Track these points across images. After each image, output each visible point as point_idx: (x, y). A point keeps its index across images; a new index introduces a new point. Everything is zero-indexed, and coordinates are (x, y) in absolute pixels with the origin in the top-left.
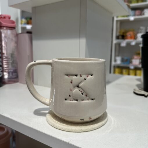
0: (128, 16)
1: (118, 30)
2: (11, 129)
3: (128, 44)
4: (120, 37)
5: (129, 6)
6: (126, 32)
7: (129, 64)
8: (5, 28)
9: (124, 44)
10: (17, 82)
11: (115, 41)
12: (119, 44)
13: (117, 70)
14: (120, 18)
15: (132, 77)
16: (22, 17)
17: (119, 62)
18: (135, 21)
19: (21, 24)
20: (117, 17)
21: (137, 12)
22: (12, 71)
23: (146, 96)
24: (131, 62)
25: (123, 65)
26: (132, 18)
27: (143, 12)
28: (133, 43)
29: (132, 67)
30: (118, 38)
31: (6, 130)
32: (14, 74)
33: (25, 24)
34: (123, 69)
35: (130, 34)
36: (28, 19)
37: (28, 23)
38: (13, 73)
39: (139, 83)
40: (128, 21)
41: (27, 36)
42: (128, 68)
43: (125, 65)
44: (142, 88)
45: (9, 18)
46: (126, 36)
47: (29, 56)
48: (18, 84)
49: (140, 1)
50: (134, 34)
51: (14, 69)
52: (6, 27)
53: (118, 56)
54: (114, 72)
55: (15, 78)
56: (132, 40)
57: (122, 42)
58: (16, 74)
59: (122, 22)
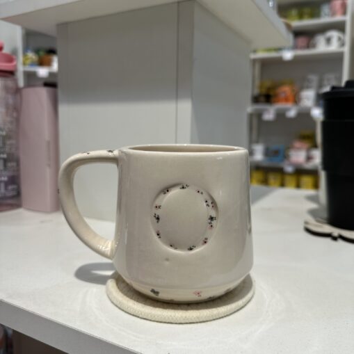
0: (279, 49)
1: (257, 82)
3: (281, 115)
4: (262, 99)
5: (288, 26)
6: (275, 86)
7: (282, 161)
9: (270, 114)
10: (18, 206)
11: (250, 108)
12: (259, 115)
13: (257, 175)
14: (261, 55)
16: (26, 49)
17: (259, 156)
18: (296, 61)
19: (24, 64)
20: (255, 52)
22: (5, 179)
23: (335, 239)
24: (286, 157)
25: (267, 164)
26: (288, 55)
28: (292, 113)
29: (289, 169)
30: (256, 100)
32: (10, 187)
33: (33, 64)
34: (269, 173)
35: (284, 92)
36: (42, 53)
37: (41, 63)
38: (7, 184)
39: (313, 206)
40: (279, 62)
41: (43, 93)
42: (280, 171)
43: (274, 163)
44: (322, 219)
45: (1, 48)
46: (276, 95)
47: (49, 143)
50: (293, 90)
51: (11, 174)
53: (257, 142)
55: (13, 197)
56: (289, 105)
57: (266, 110)
58: (14, 187)
59: (265, 64)
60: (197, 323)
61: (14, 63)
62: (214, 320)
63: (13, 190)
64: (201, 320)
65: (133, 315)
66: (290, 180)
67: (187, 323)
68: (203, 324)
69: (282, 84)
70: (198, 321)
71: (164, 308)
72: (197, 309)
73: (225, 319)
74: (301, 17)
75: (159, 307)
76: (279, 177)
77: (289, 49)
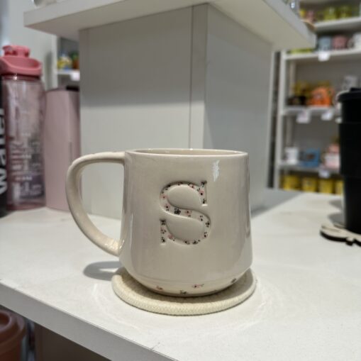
0: (315, 50)
1: (292, 84)
2: (25, 319)
3: (316, 118)
4: (297, 101)
6: (310, 89)
7: (318, 166)
8: (16, 78)
9: (304, 117)
10: (42, 205)
11: (282, 111)
12: (293, 118)
13: (290, 181)
14: (296, 56)
16: (60, 52)
17: (293, 160)
18: (333, 61)
19: (59, 68)
20: (289, 52)
21: (339, 40)
22: (30, 178)
23: (350, 243)
24: (321, 161)
25: (301, 168)
26: (324, 56)
27: (350, 41)
28: (328, 116)
29: (325, 174)
30: (290, 102)
31: (11, 320)
33: (67, 68)
34: (303, 178)
35: (320, 94)
36: (75, 57)
37: (75, 67)
38: (31, 183)
39: (336, 211)
40: (315, 62)
41: (66, 96)
42: (315, 176)
43: (309, 167)
44: (340, 223)
45: (27, 54)
46: (311, 97)
47: (71, 144)
48: (44, 210)
49: (344, 15)
50: (330, 92)
51: (36, 174)
52: (19, 75)
53: (292, 146)
54: (282, 186)
55: (35, 197)
56: (324, 108)
57: (301, 112)
58: (39, 186)
59: (300, 66)
60: (191, 315)
61: (39, 68)
62: (208, 314)
63: (37, 189)
64: (195, 313)
65: (133, 306)
66: (326, 186)
67: (181, 315)
68: (197, 317)
69: (317, 86)
70: (192, 314)
71: (161, 300)
72: (192, 302)
73: (219, 314)
74: (338, 16)
75: (157, 299)
76: (314, 182)
77: (325, 50)
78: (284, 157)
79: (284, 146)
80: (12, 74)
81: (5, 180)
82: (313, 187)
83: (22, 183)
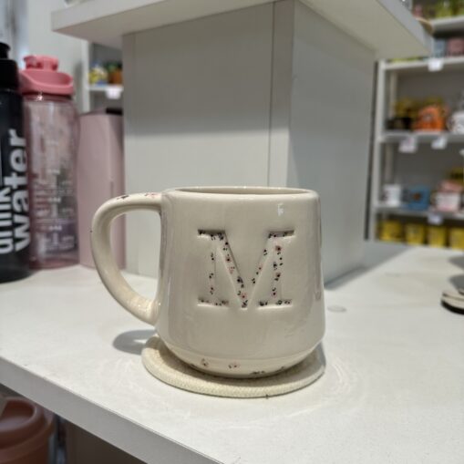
1: (393, 102)
3: (424, 146)
4: (399, 123)
5: (427, 27)
6: (418, 107)
7: (426, 208)
8: (40, 98)
9: (409, 144)
10: (75, 261)
11: (380, 137)
12: (394, 145)
13: (390, 228)
14: (398, 64)
15: (436, 251)
16: (93, 63)
17: (394, 201)
18: (447, 71)
19: (91, 82)
20: (389, 61)
21: (455, 44)
22: (60, 228)
24: (431, 202)
25: (402, 212)
26: (436, 64)
28: (440, 144)
29: (436, 220)
30: (390, 125)
31: (36, 411)
32: (65, 239)
33: (101, 82)
35: (430, 114)
36: (112, 68)
37: (112, 81)
38: (61, 234)
39: (458, 271)
40: (424, 73)
42: (423, 222)
43: (415, 210)
45: (55, 67)
46: (418, 119)
48: (77, 268)
50: (443, 112)
51: (66, 222)
52: (45, 94)
53: (392, 182)
54: (379, 235)
55: (69, 251)
56: (436, 132)
57: (404, 138)
58: (71, 238)
59: (403, 78)
63: (69, 241)
66: (437, 235)
69: (427, 104)
76: (421, 230)
77: (437, 56)
78: (383, 197)
79: (383, 182)
80: (36, 93)
81: (28, 231)
82: (420, 236)
83: (49, 234)
